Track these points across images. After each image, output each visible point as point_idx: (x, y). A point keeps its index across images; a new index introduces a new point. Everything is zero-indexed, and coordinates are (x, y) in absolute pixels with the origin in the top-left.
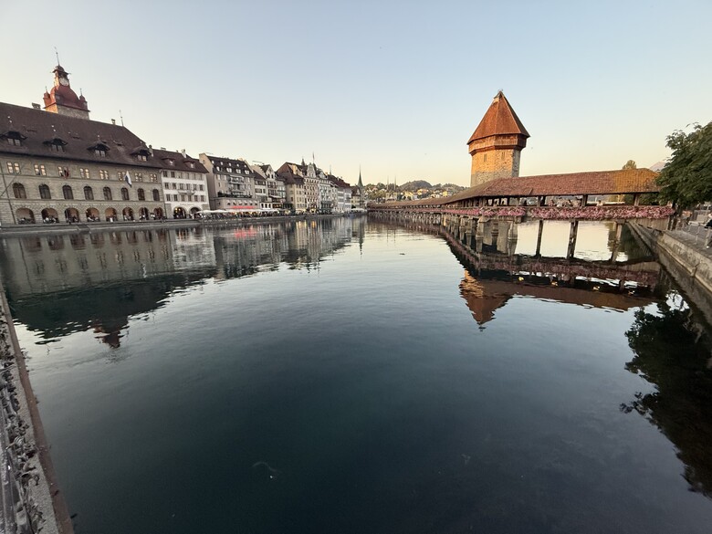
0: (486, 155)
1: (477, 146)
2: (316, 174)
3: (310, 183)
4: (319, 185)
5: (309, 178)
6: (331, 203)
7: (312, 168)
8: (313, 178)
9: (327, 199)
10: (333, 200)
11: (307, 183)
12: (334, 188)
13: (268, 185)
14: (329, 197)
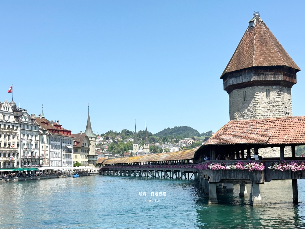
0: (245, 93)
1: (233, 81)
2: (15, 117)
3: (3, 130)
4: (19, 133)
5: (3, 122)
6: (39, 159)
7: (9, 108)
8: (9, 122)
9: (32, 153)
10: (42, 154)
12: (45, 136)
14: (35, 151)
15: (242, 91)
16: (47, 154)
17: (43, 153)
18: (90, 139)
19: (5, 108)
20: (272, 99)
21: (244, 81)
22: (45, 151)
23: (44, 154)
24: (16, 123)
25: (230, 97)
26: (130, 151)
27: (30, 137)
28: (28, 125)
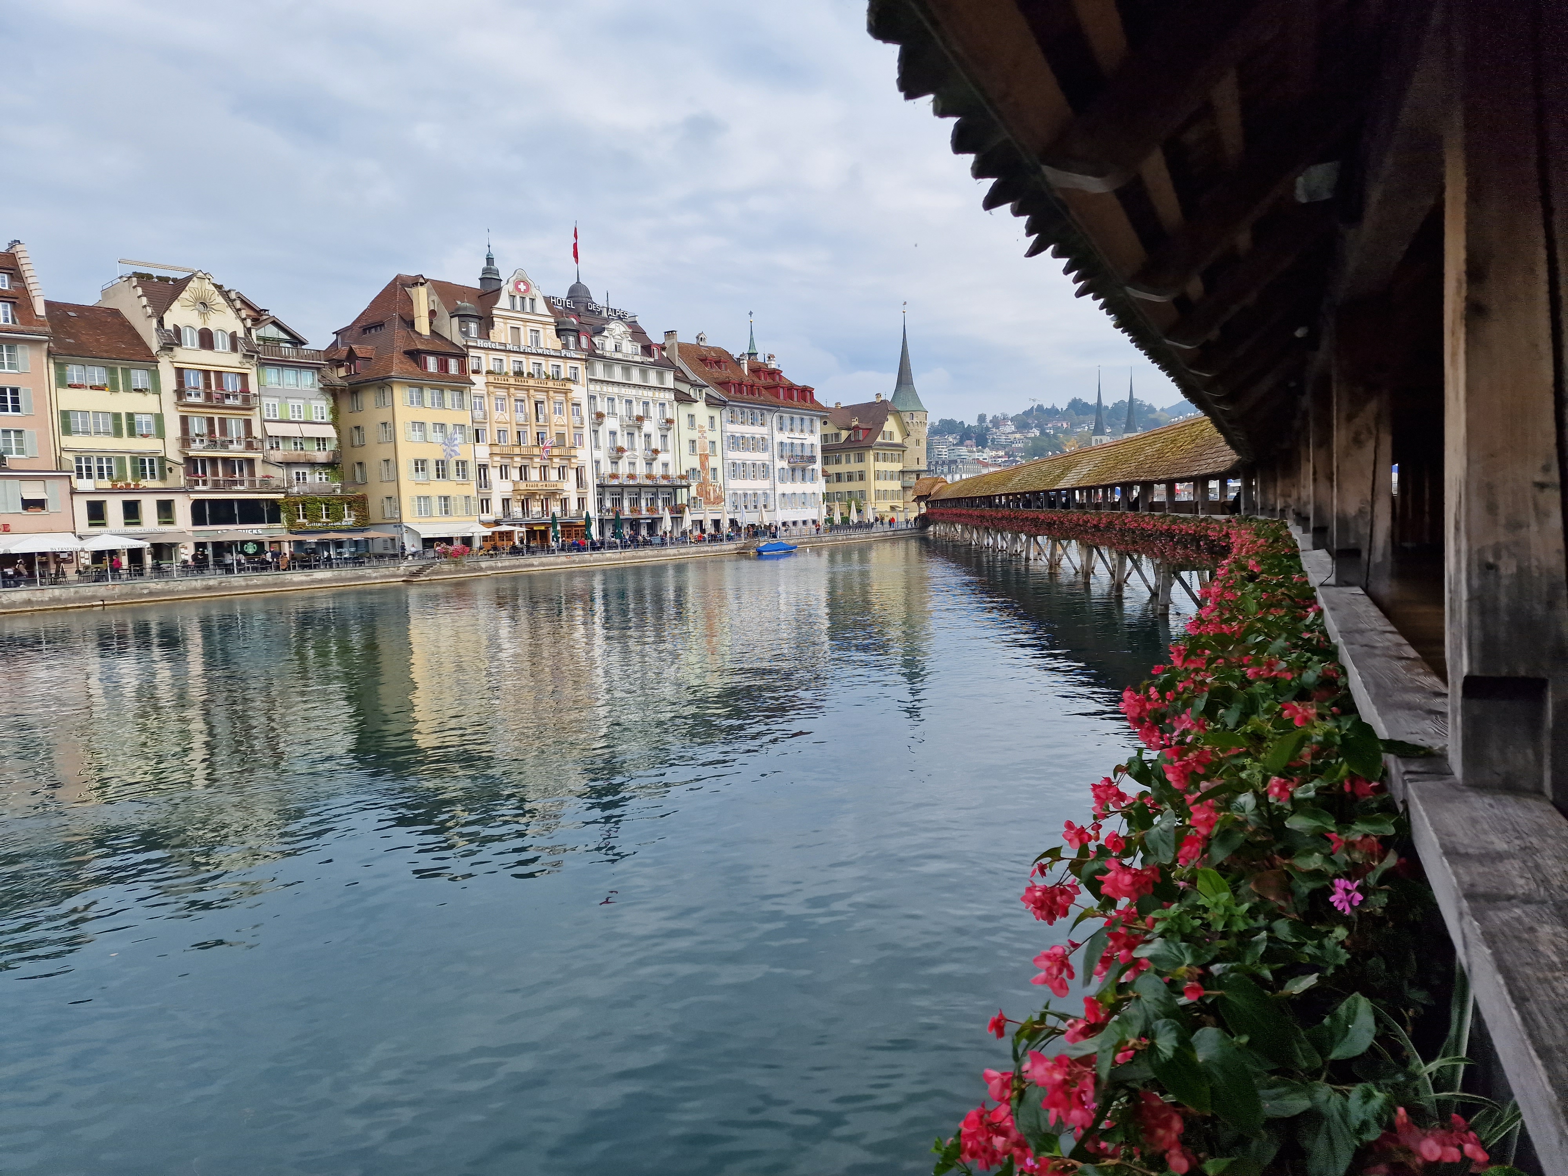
2: (559, 333)
3: (512, 381)
4: (579, 392)
5: (510, 351)
6: (675, 488)
7: (533, 300)
8: (534, 351)
9: (649, 464)
10: (694, 470)
11: (491, 379)
12: (700, 410)
13: (181, 392)
14: (662, 457)
16: (715, 470)
17: (694, 466)
18: (907, 418)
19: (518, 298)
22: (704, 458)
23: (699, 468)
24: (566, 357)
27: (638, 410)
28: (627, 365)
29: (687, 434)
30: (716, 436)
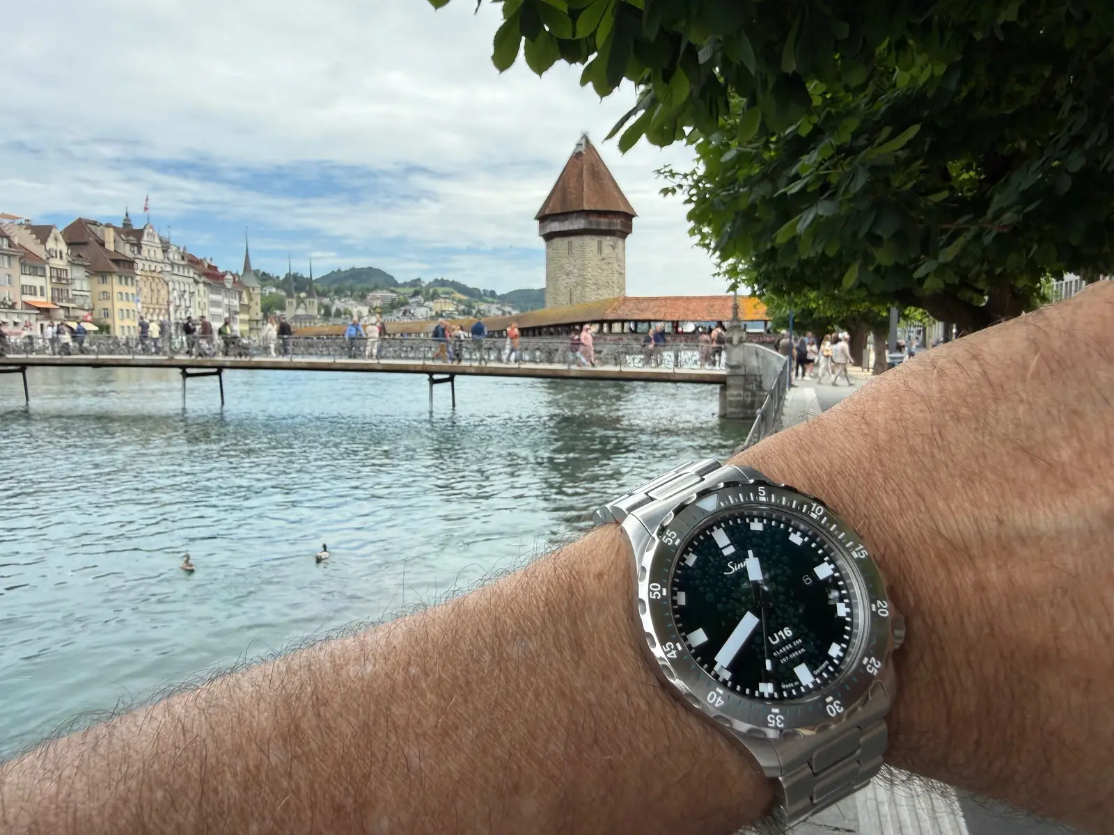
0: (570, 243)
2: (163, 252)
5: (148, 260)
7: (154, 236)
8: (155, 260)
11: (143, 273)
12: (201, 286)
13: (51, 277)
14: (191, 310)
15: (566, 240)
18: (251, 290)
20: (604, 255)
21: (571, 227)
24: (165, 263)
25: (548, 247)
26: (278, 313)
27: (182, 289)
28: (179, 265)
29: (198, 299)
30: (205, 300)
